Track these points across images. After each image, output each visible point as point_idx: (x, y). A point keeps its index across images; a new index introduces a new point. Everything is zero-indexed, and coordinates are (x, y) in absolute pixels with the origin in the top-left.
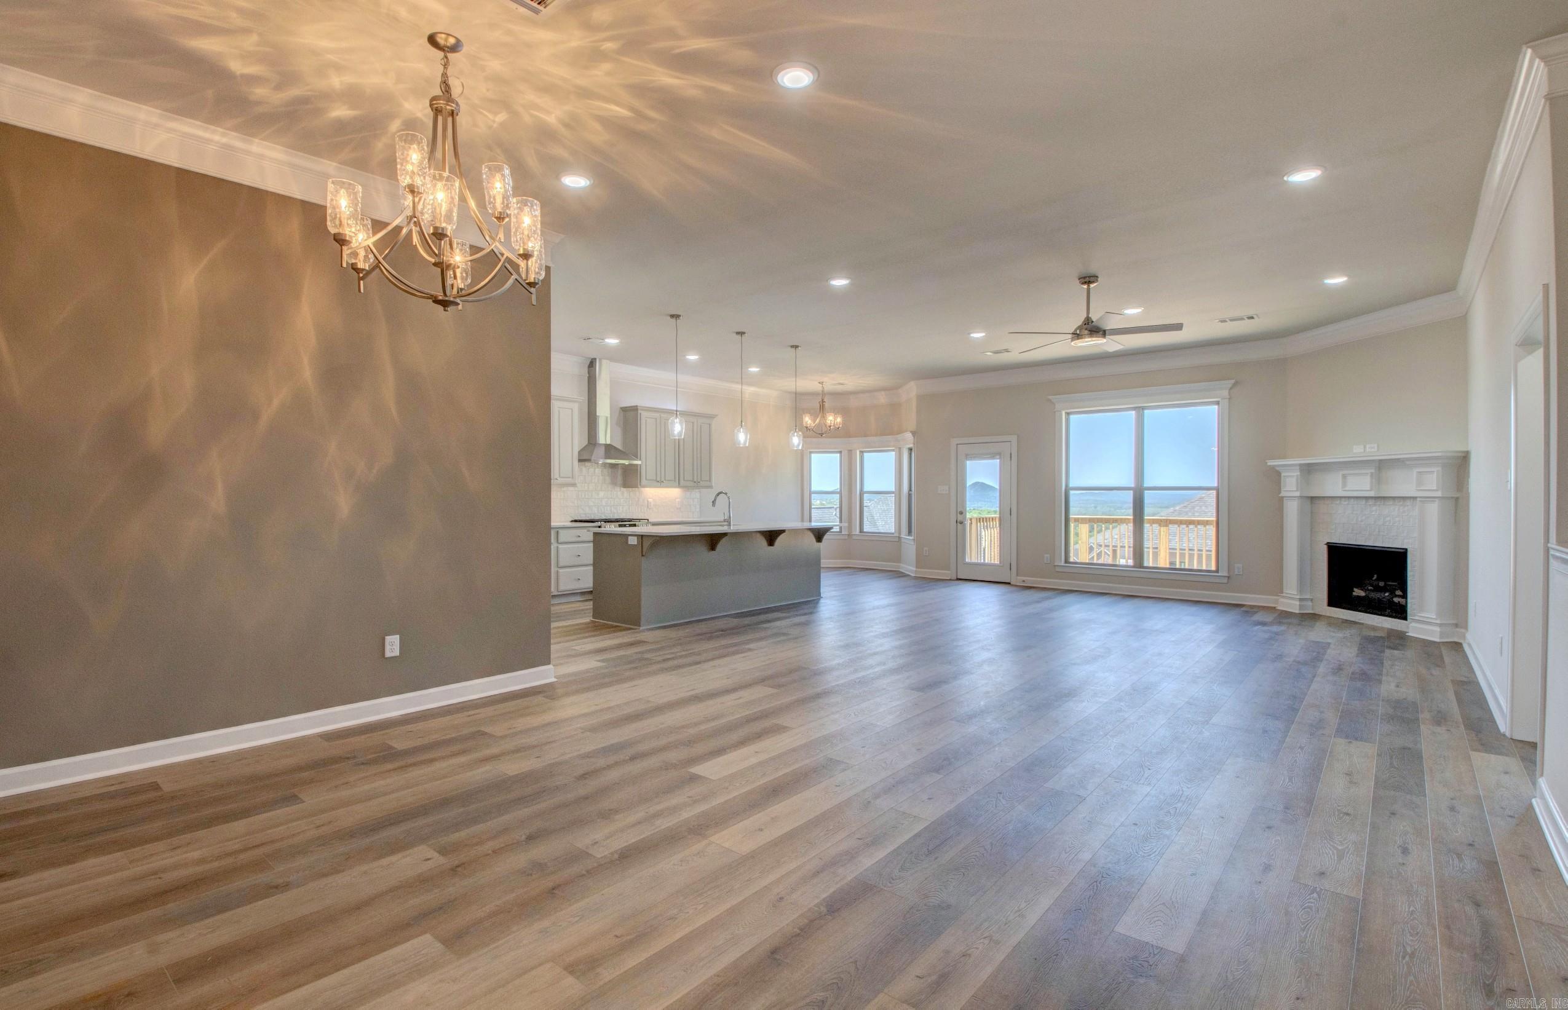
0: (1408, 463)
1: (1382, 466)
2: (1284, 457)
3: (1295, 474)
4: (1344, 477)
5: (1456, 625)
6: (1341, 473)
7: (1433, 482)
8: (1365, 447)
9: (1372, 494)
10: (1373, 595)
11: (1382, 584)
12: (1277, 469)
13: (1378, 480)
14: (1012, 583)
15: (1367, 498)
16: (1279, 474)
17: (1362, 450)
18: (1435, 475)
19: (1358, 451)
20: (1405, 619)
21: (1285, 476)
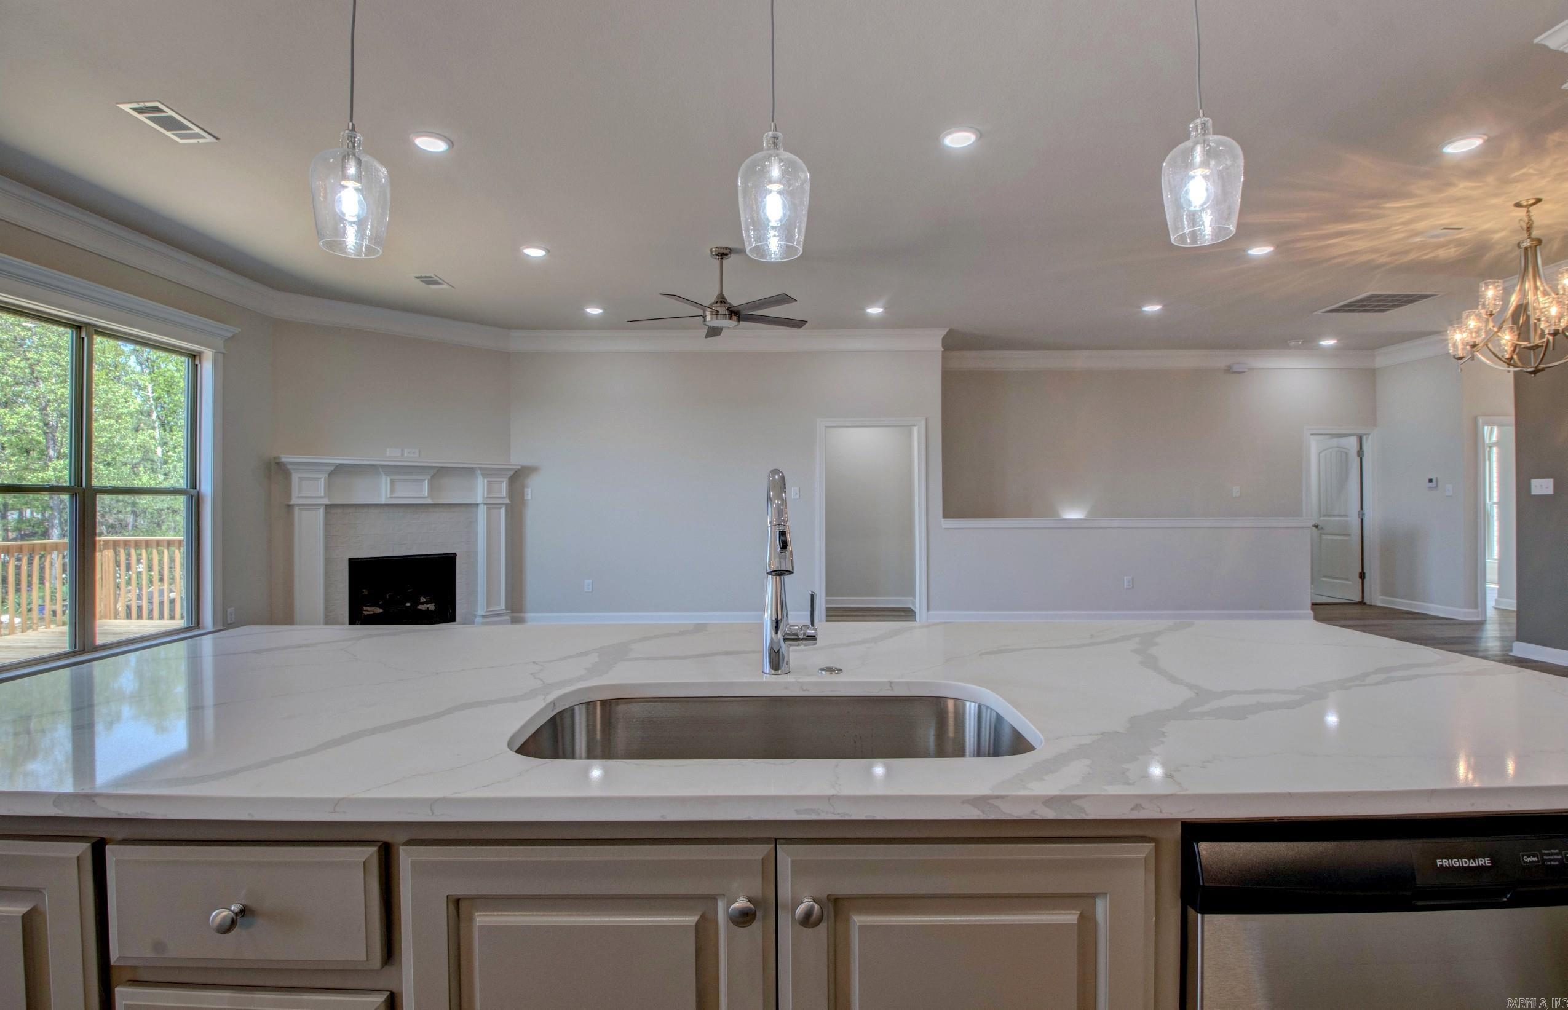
0: (478, 472)
3: (319, 475)
4: (392, 481)
5: (512, 613)
6: (389, 477)
8: (402, 451)
9: (429, 501)
16: (290, 474)
17: (400, 455)
19: (392, 455)
21: (300, 478)
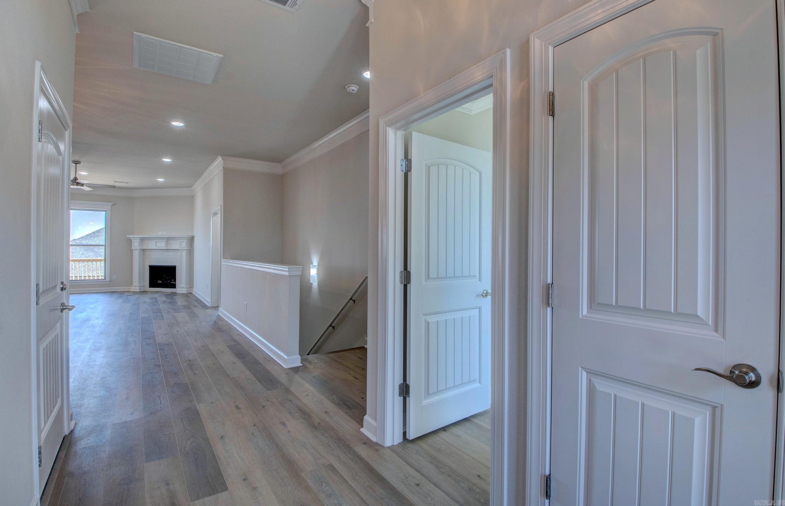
0: (177, 238)
1: (168, 239)
2: (133, 234)
3: (138, 241)
4: (156, 242)
5: (190, 288)
6: (155, 241)
7: (185, 245)
8: (163, 233)
9: (165, 248)
10: (165, 282)
11: (167, 278)
12: (131, 239)
13: (167, 244)
15: (163, 250)
16: (131, 241)
17: (162, 234)
18: (185, 243)
19: (160, 234)
20: (175, 288)
21: (134, 241)
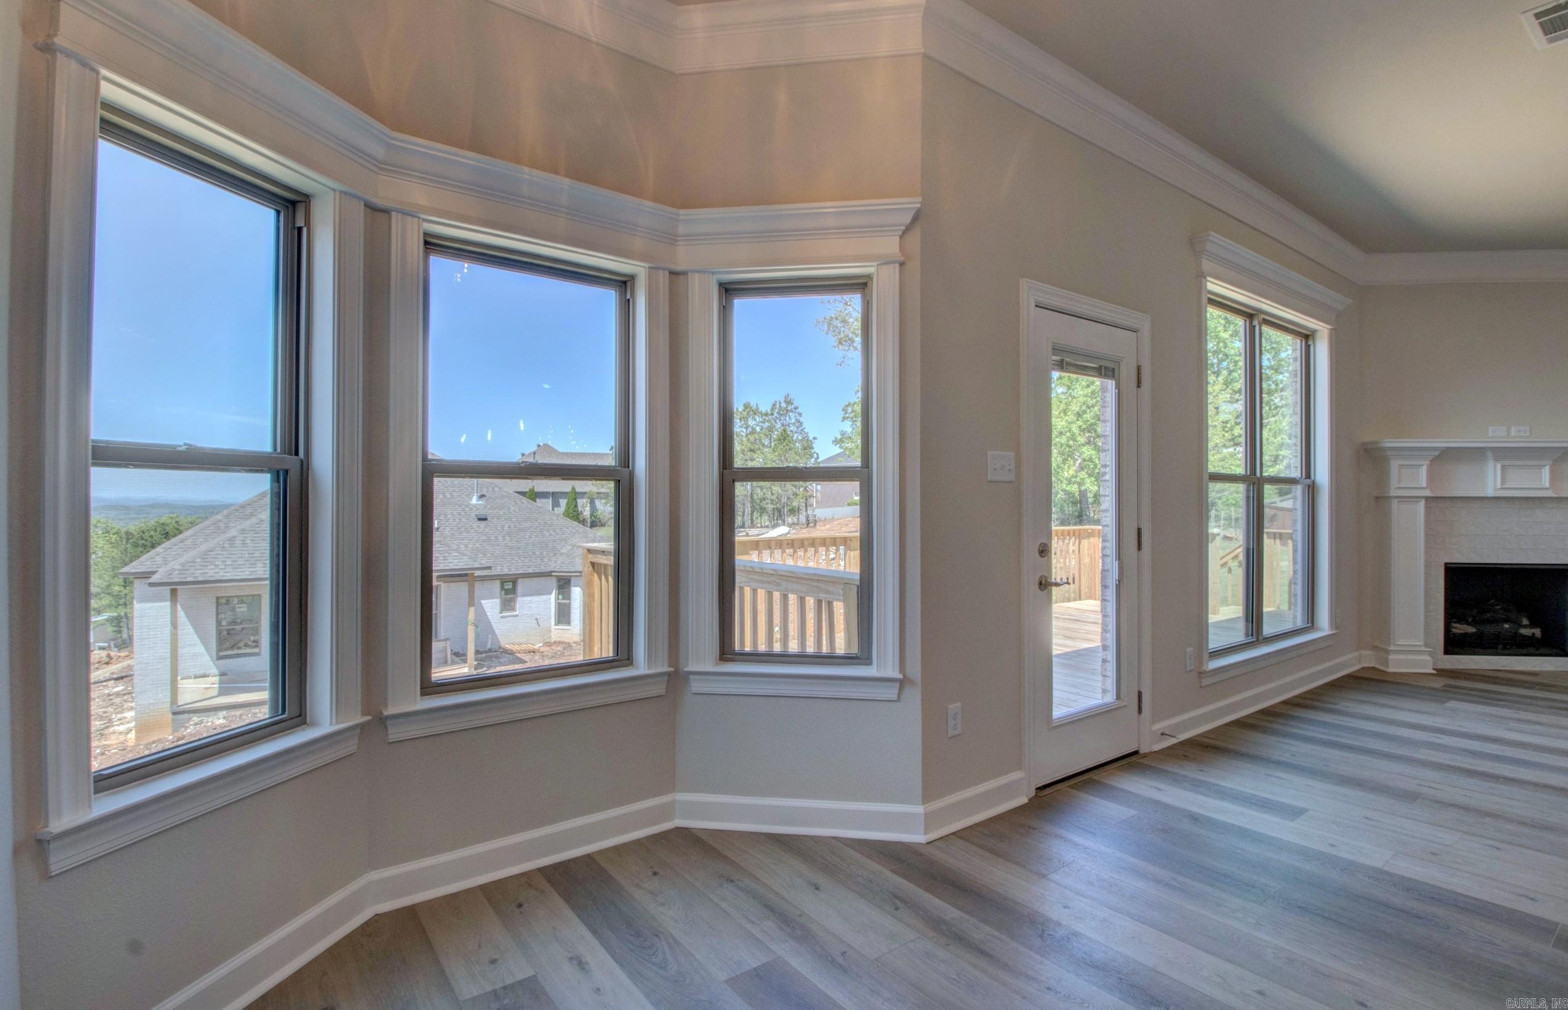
4: (1503, 468)
6: (1499, 463)
8: (1508, 431)
9: (1549, 494)
10: (1489, 629)
14: (1142, 751)
17: (1505, 434)
19: (1497, 434)
21: (1400, 465)
